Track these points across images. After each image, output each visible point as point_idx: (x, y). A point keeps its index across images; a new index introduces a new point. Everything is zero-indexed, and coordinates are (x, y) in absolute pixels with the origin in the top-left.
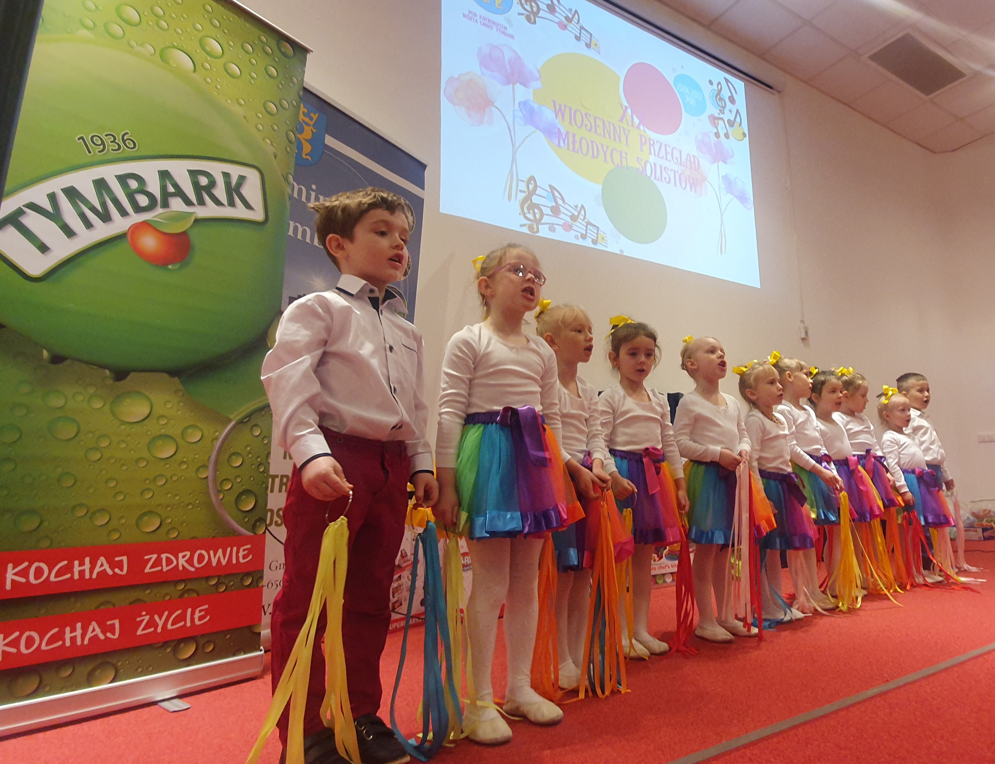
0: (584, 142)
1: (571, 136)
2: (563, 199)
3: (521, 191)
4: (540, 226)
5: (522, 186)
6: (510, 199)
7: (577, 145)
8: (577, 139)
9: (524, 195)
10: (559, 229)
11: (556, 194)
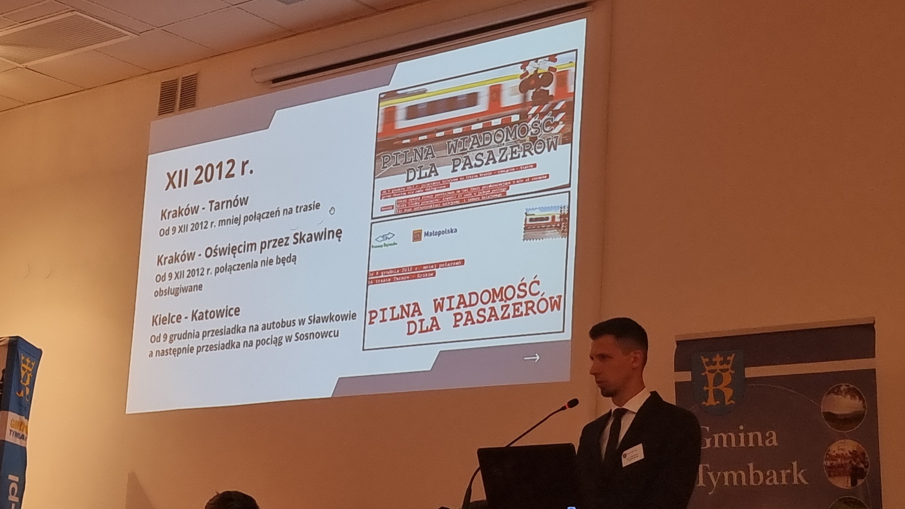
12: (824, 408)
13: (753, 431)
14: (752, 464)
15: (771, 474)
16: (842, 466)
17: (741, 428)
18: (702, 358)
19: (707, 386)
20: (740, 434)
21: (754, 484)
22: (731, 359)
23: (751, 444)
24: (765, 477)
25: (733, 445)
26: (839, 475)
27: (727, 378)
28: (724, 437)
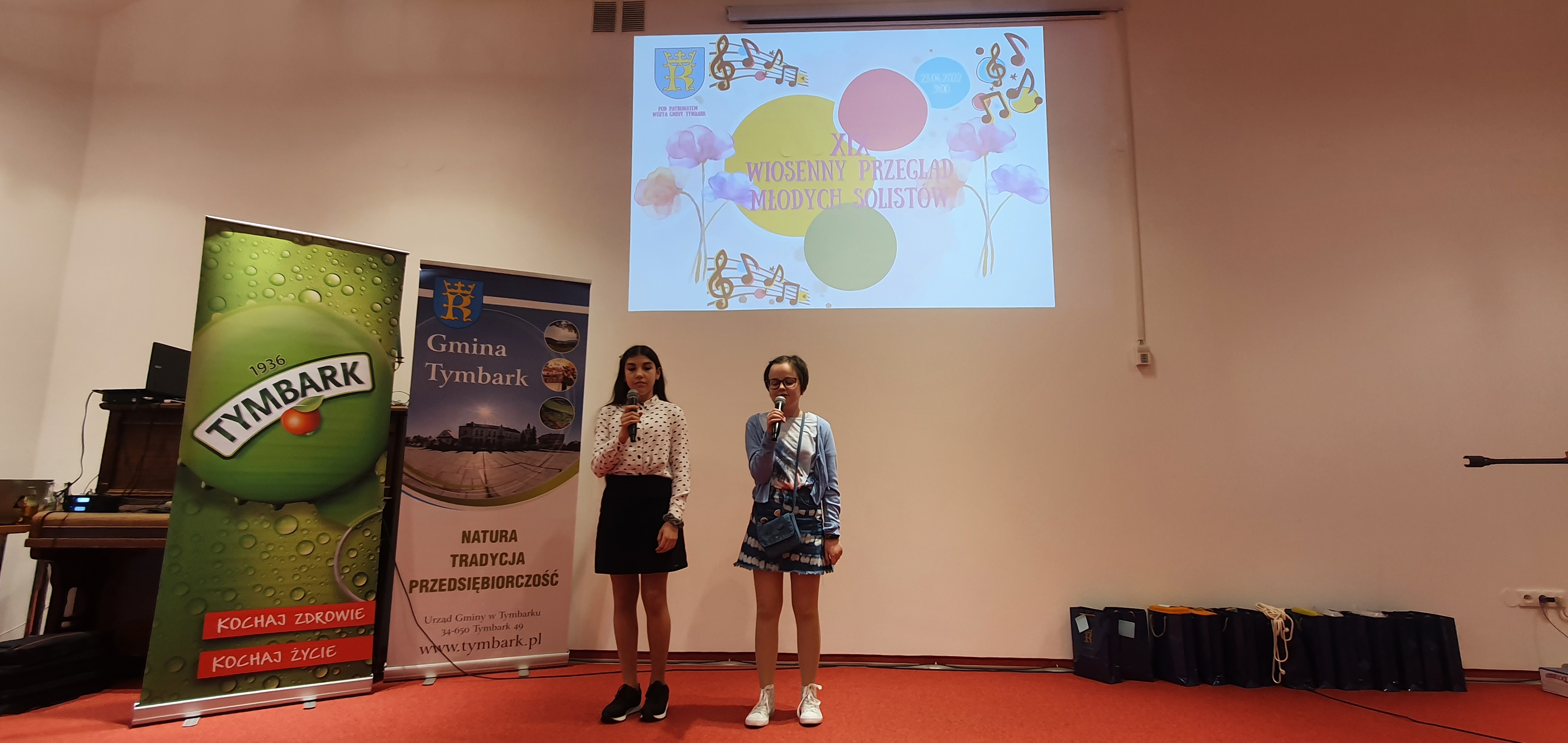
0: (784, 195)
1: (767, 195)
2: (756, 265)
3: (709, 269)
4: (729, 300)
5: (712, 264)
6: (697, 281)
7: (775, 201)
8: (775, 194)
9: (712, 272)
10: (751, 298)
11: (749, 261)
12: (546, 335)
13: (486, 344)
14: (482, 367)
15: (498, 376)
16: (555, 376)
17: (475, 340)
18: (445, 281)
19: (447, 304)
20: (473, 344)
21: (482, 383)
22: (472, 287)
23: (483, 353)
24: (492, 378)
25: (467, 351)
26: (553, 382)
27: (467, 301)
28: (460, 345)
